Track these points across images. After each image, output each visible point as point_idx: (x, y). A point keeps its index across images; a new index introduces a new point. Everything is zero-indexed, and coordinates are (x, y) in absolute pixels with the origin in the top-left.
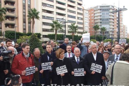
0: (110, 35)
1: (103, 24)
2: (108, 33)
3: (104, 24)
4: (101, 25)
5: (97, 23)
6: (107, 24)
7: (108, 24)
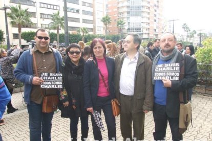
0: (142, 34)
1: (131, 15)
2: (140, 31)
3: (134, 15)
4: (128, 18)
5: (123, 13)
6: (138, 15)
7: (141, 15)
